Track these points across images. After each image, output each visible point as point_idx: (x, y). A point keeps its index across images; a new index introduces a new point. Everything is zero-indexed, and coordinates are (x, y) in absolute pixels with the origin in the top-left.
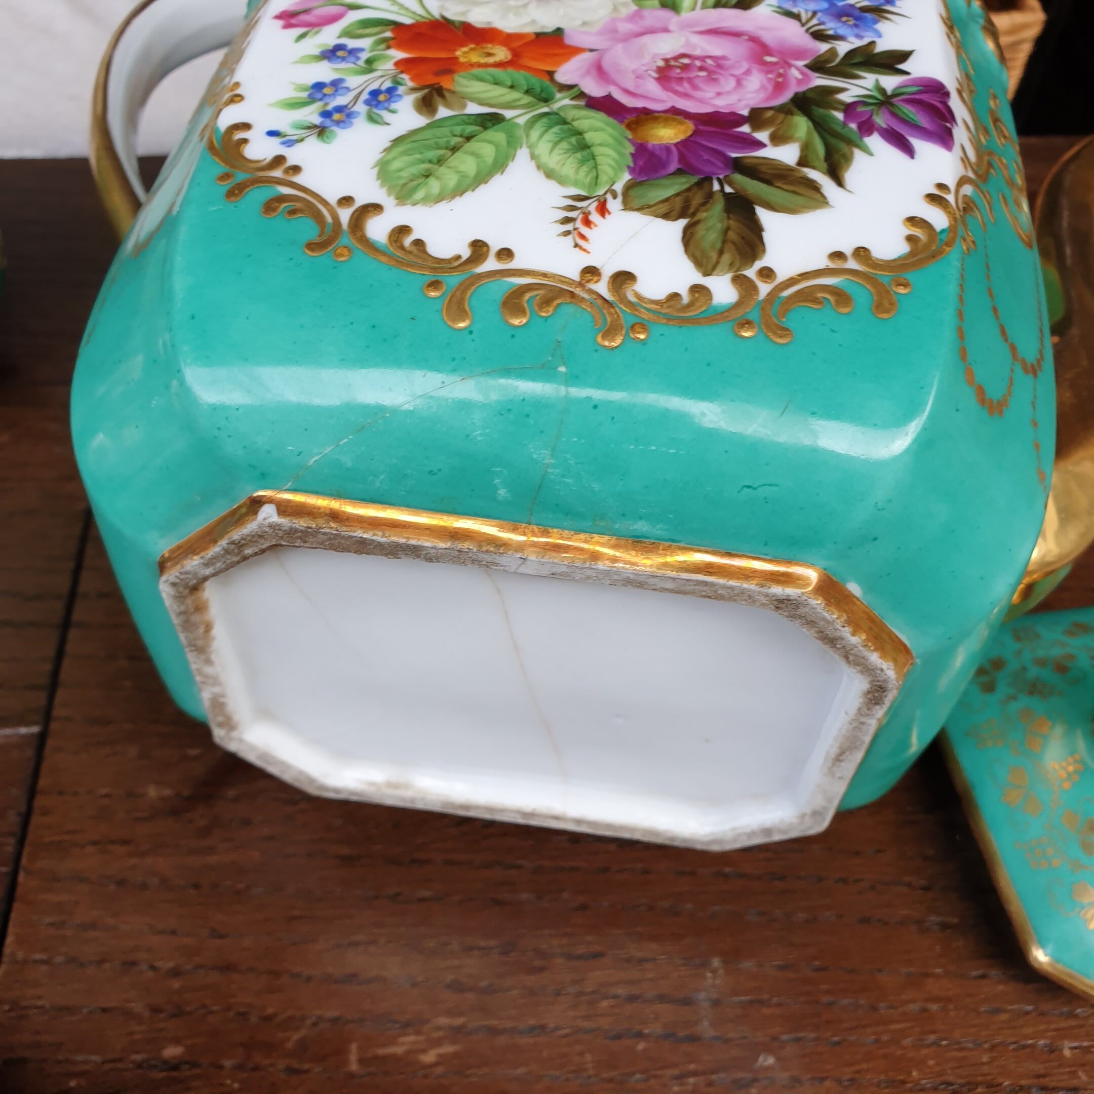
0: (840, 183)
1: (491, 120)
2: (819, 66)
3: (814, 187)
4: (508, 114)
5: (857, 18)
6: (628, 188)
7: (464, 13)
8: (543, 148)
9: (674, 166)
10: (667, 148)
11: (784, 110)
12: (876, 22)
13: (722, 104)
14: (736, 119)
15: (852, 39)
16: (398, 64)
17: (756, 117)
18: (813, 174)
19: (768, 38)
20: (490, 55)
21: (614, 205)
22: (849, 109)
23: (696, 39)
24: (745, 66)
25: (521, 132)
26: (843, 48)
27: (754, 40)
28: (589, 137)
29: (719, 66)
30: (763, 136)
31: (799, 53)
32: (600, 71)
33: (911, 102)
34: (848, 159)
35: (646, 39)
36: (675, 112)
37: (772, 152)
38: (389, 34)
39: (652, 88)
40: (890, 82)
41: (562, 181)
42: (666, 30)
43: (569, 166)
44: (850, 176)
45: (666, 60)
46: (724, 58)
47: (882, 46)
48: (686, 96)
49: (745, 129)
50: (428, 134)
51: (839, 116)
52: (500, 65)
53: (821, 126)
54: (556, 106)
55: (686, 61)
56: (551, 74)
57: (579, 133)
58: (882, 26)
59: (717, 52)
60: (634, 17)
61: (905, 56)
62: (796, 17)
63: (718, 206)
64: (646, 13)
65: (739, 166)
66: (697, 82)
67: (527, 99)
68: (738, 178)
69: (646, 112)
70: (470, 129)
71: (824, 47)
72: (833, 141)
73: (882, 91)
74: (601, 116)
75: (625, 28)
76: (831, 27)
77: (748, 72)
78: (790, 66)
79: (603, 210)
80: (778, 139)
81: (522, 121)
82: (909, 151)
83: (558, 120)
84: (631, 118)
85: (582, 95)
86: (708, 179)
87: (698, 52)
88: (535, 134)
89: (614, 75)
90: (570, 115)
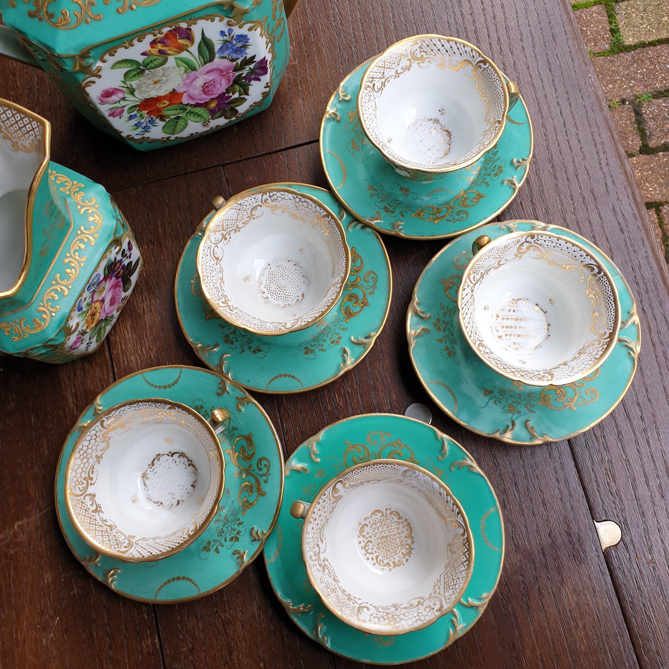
0: (248, 95)
1: (178, 118)
2: (236, 69)
3: (244, 98)
4: (180, 115)
5: (241, 51)
6: (211, 118)
7: (149, 95)
8: (192, 119)
9: (217, 110)
10: (214, 108)
11: (232, 86)
12: (245, 50)
13: (220, 92)
14: (224, 94)
15: (241, 58)
16: (147, 114)
17: (228, 91)
18: (243, 96)
19: (221, 67)
20: (165, 103)
21: (211, 120)
22: (245, 78)
23: (205, 77)
24: (220, 79)
25: (186, 118)
26: (239, 61)
27: (218, 70)
28: (199, 113)
29: (214, 82)
30: (230, 94)
31: (229, 68)
32: (190, 97)
33: (257, 69)
34: (248, 89)
35: (194, 82)
36: (212, 99)
37: (234, 97)
38: (138, 108)
39: (204, 96)
40: (252, 66)
41: (199, 122)
42: (198, 77)
43: (199, 119)
44: (250, 93)
45: (202, 87)
46: (214, 79)
47: (248, 57)
48: (212, 94)
49: (227, 95)
50: (167, 125)
51: (244, 80)
52: (168, 105)
53: (241, 85)
54: (188, 110)
55: (206, 85)
56: (181, 103)
57: (197, 113)
58: (247, 51)
59: (212, 78)
60: (188, 77)
61: (254, 57)
62: (225, 57)
63: (228, 112)
64: (189, 74)
65: (229, 103)
66: (212, 89)
67: (181, 111)
68: (230, 105)
69: (206, 103)
70: (175, 121)
71: (235, 63)
72: (244, 87)
73: (250, 69)
74: (198, 108)
75: (188, 81)
76: (235, 56)
77: (221, 80)
78: (229, 73)
79: (209, 122)
80: (233, 94)
81: (184, 115)
82: (260, 80)
83: (190, 113)
84: (204, 105)
85: (192, 105)
86: (225, 109)
87: (208, 81)
88: (189, 117)
89: (194, 97)
90: (193, 110)
